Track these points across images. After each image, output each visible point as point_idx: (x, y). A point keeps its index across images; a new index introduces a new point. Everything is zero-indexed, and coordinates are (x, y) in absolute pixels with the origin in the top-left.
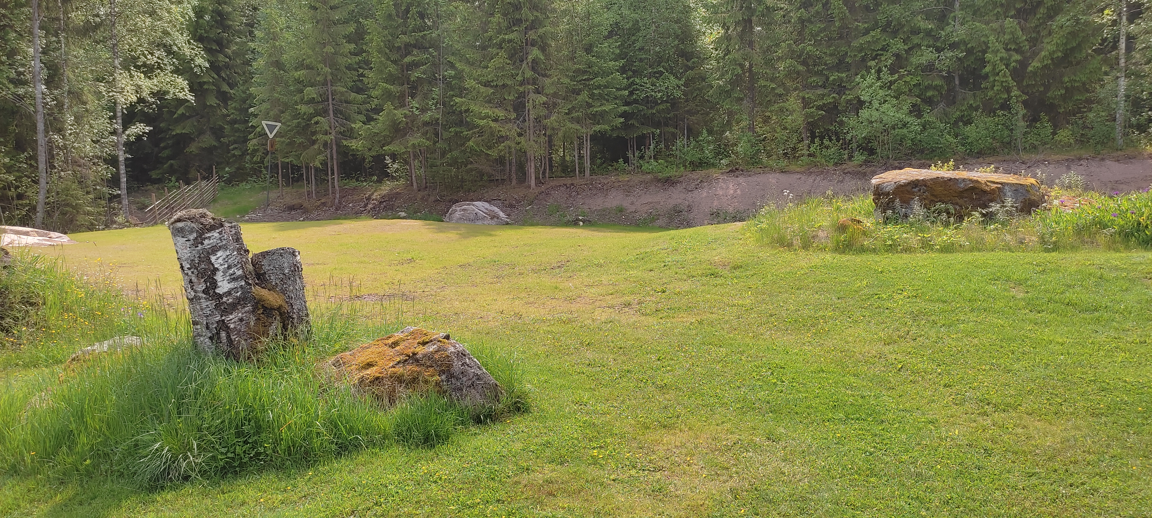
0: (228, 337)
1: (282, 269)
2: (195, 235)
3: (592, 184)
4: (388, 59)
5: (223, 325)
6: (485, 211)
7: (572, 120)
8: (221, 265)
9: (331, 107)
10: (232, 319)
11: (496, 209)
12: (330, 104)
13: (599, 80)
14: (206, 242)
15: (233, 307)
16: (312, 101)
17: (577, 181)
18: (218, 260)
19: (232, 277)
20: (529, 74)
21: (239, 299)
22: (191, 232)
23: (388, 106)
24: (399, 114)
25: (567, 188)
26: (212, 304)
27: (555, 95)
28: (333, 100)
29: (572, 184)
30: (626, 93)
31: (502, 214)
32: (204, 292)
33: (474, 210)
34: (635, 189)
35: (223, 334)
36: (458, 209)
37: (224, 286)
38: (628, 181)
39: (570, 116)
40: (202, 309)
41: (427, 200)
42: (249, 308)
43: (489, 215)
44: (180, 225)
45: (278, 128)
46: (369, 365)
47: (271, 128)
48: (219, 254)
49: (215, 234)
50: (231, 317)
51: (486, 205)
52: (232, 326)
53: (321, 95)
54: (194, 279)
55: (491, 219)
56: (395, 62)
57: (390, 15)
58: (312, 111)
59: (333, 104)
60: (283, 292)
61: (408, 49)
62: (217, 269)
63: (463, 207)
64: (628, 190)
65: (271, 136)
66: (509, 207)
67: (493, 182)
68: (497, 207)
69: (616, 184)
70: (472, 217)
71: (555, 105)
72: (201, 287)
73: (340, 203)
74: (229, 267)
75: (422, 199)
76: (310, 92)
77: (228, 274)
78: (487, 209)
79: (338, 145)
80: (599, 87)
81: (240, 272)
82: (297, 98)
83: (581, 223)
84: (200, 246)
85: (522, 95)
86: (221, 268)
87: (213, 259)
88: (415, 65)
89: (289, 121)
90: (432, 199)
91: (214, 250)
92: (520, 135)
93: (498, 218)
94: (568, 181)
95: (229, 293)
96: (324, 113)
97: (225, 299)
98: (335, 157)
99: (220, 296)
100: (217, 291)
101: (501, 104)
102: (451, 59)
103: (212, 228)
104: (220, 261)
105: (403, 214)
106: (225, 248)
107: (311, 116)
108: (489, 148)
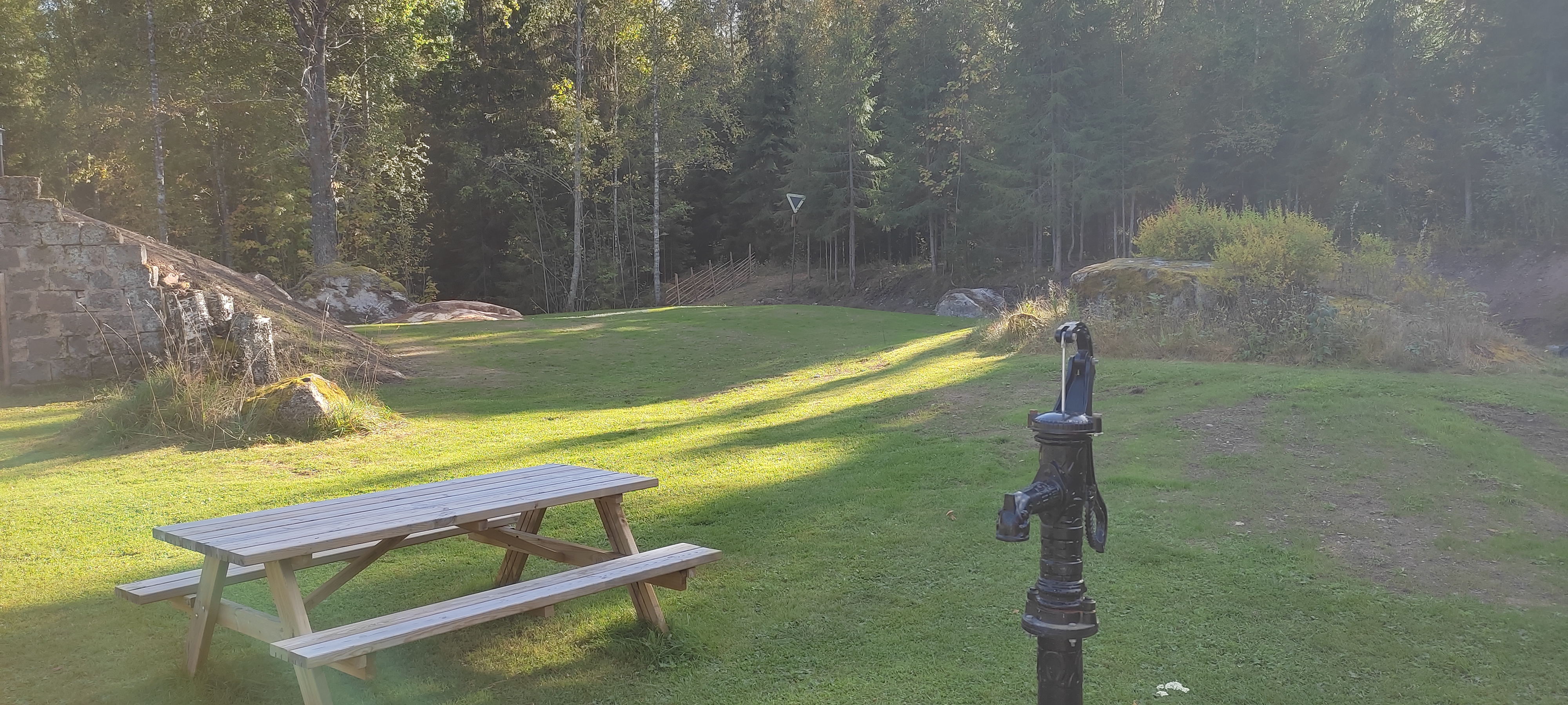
6: (981, 300)
9: (851, 175)
12: (851, 173)
28: (854, 167)
33: (964, 299)
43: (982, 305)
45: (802, 201)
47: (796, 200)
51: (989, 293)
53: (840, 163)
55: (984, 310)
59: (853, 172)
63: (956, 295)
65: (795, 211)
70: (960, 306)
78: (985, 298)
89: (812, 192)
96: (845, 182)
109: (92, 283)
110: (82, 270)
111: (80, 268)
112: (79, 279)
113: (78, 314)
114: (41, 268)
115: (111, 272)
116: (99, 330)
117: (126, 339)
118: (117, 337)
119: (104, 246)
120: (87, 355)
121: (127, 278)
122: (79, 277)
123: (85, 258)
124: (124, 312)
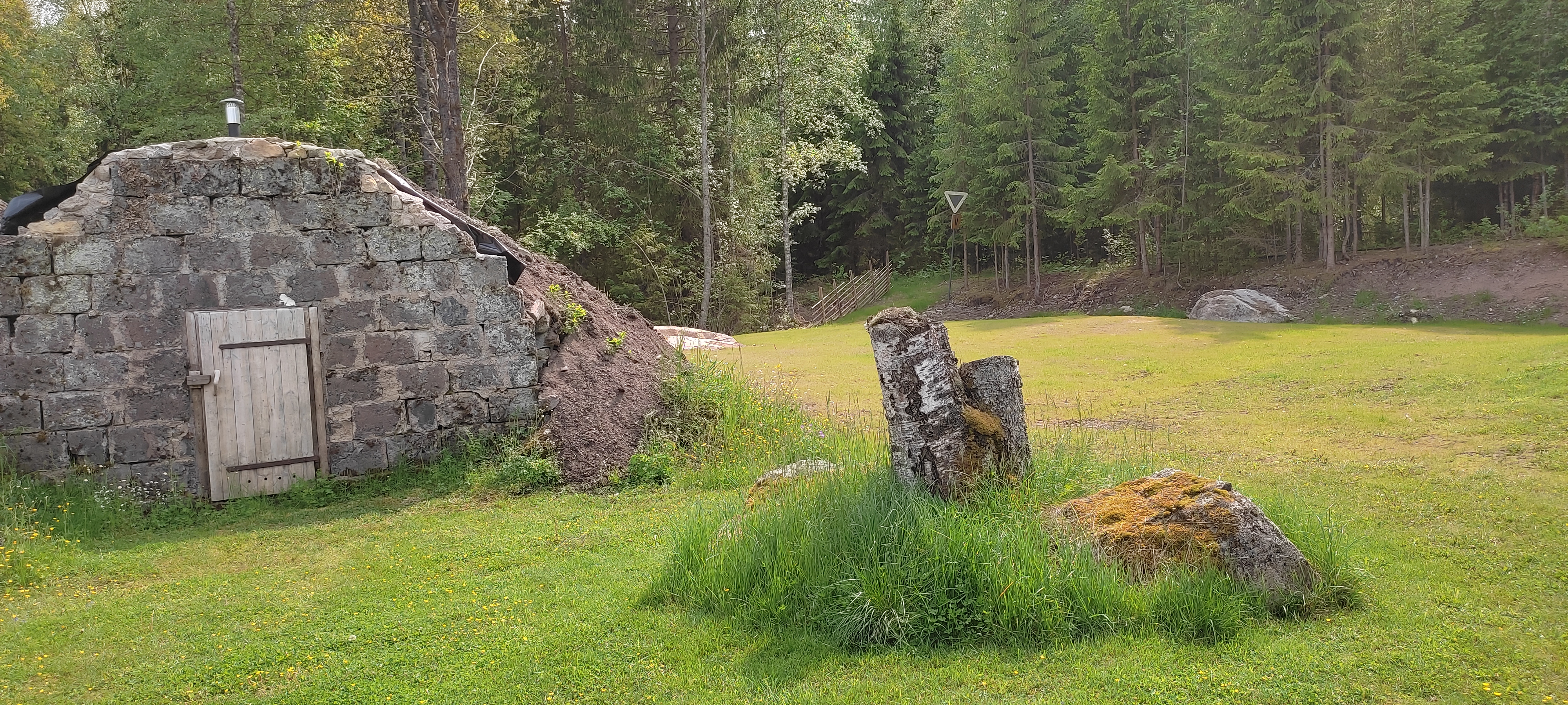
0: (934, 468)
1: (997, 384)
2: (898, 339)
3: (1433, 259)
4: (1111, 95)
5: (927, 453)
6: (1252, 302)
7: (1400, 161)
8: (927, 378)
9: (1031, 167)
10: (939, 445)
11: (1269, 300)
12: (1031, 164)
13: (1447, 96)
14: (910, 348)
15: (939, 432)
16: (1007, 161)
17: (1408, 254)
18: (923, 370)
19: (939, 393)
20: (1327, 96)
21: (946, 420)
22: (894, 336)
23: (1110, 160)
24: (1124, 169)
25: (1389, 265)
26: (914, 426)
27: (1370, 124)
28: (1034, 157)
29: (1399, 260)
30: (1497, 111)
31: (1278, 307)
32: (906, 410)
33: (1235, 302)
34: (1513, 265)
35: (928, 465)
36: (1210, 300)
37: (929, 404)
38: (1500, 252)
39: (1395, 156)
40: (904, 432)
41: (1162, 289)
42: (958, 433)
43: (1259, 308)
44: (881, 327)
45: (963, 199)
46: (1114, 518)
47: (956, 199)
48: (925, 363)
49: (921, 338)
50: (937, 443)
51: (1254, 294)
52: (938, 455)
53: (1019, 153)
54: (895, 394)
55: (1262, 314)
56: (1119, 99)
57: (1114, 36)
58: (1007, 174)
59: (1034, 163)
60: (999, 413)
61: (1138, 79)
62: (922, 383)
63: (1218, 298)
64: (1499, 266)
65: (955, 210)
66: (1289, 296)
67: (1264, 259)
68: (1271, 296)
69: (1478, 258)
70: (1231, 311)
71: (1369, 140)
72: (903, 404)
73: (1041, 294)
74: (936, 381)
75: (1156, 286)
76: (1006, 149)
77: (934, 389)
78: (1254, 300)
79: (1039, 217)
80: (1447, 106)
81: (947, 387)
82: (988, 159)
83: (1414, 320)
84: (903, 353)
85: (1315, 129)
86: (927, 381)
87: (918, 369)
88: (1148, 101)
89: (978, 189)
90: (1170, 286)
91: (919, 358)
92: (1310, 188)
93: (1272, 313)
94: (1392, 255)
95: (935, 413)
96: (1023, 175)
97: (930, 421)
98: (1035, 234)
99: (925, 417)
100: (922, 410)
101: (1280, 145)
102: (1204, 86)
103: (917, 331)
104: (926, 372)
105: (1128, 308)
106: (931, 356)
107: (1006, 181)
108: (1260, 210)
109: (439, 318)
110: (424, 299)
111: (421, 295)
112: (421, 311)
113: (420, 365)
114: (368, 297)
115: (465, 299)
116: (451, 388)
117: (487, 400)
118: (475, 396)
119: (455, 261)
120: (436, 426)
121: (487, 307)
122: (422, 309)
123: (429, 281)
124: (485, 359)
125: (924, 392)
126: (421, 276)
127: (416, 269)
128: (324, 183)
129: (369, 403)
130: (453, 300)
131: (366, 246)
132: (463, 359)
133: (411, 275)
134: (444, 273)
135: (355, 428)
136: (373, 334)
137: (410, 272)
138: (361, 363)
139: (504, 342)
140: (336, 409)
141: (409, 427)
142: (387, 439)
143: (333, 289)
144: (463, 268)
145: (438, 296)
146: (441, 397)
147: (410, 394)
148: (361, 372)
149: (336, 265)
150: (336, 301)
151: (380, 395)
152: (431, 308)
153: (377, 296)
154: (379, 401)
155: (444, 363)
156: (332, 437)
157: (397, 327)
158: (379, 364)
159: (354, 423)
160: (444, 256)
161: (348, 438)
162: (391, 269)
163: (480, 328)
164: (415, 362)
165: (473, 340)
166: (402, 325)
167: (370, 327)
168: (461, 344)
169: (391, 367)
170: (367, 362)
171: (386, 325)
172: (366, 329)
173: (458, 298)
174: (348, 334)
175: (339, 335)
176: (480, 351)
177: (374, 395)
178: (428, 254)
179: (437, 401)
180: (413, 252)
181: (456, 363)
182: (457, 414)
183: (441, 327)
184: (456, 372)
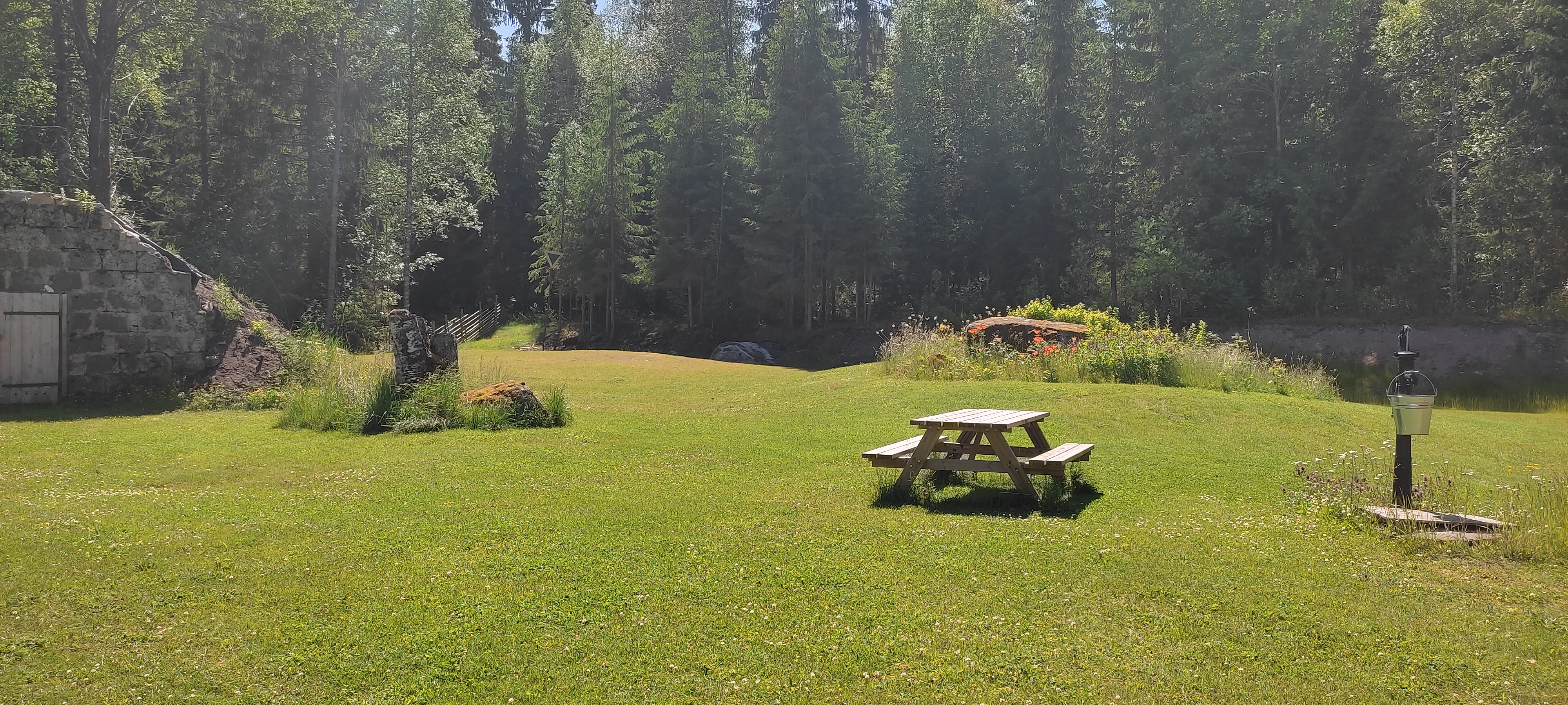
1: (444, 343)
2: (399, 321)
6: (751, 351)
8: (411, 338)
9: (612, 236)
11: (764, 351)
14: (405, 325)
15: (415, 361)
18: (410, 335)
19: (416, 345)
21: (419, 357)
22: (397, 320)
26: (405, 358)
28: (615, 231)
31: (768, 356)
32: (401, 351)
33: (738, 350)
36: (723, 348)
37: (412, 349)
40: (400, 360)
42: (424, 362)
43: (754, 356)
44: (392, 316)
47: (553, 257)
48: (411, 332)
49: (409, 322)
50: (414, 365)
51: (755, 346)
53: (603, 226)
54: (398, 345)
55: (755, 360)
58: (592, 241)
60: (444, 356)
62: (409, 340)
63: (727, 347)
65: (553, 266)
66: (777, 347)
68: (766, 348)
70: (735, 357)
72: (401, 348)
74: (415, 340)
77: (414, 343)
81: (421, 343)
84: (401, 328)
86: (411, 340)
87: (407, 334)
91: (408, 330)
93: (763, 360)
95: (414, 353)
96: (605, 244)
97: (411, 356)
98: (612, 290)
99: (410, 354)
100: (408, 351)
103: (408, 319)
106: (414, 329)
107: (591, 247)
109: (145, 306)
110: (136, 294)
111: (135, 292)
112: (134, 302)
113: (130, 334)
114: (100, 290)
115: (163, 297)
116: (149, 349)
117: (172, 358)
118: (164, 355)
119: (158, 274)
120: (138, 371)
121: (176, 303)
122: (134, 300)
123: (140, 284)
124: (172, 333)
125: (409, 344)
126: (135, 281)
127: (133, 276)
128: (78, 222)
129: (97, 353)
130: (155, 297)
131: (102, 260)
132: (159, 332)
133: (129, 280)
134: (150, 280)
135: (86, 368)
136: (102, 313)
137: (128, 278)
138: (93, 329)
139: (186, 324)
140: (75, 355)
141: (120, 370)
142: (106, 376)
143: (79, 285)
144: (163, 278)
145: (145, 293)
146: (142, 354)
147: (122, 350)
148: (92, 335)
149: (82, 270)
150: (80, 292)
151: (104, 350)
152: (141, 300)
153: (106, 291)
154: (103, 353)
155: (146, 334)
156: (72, 372)
157: (118, 310)
158: (105, 331)
159: (86, 365)
160: (151, 270)
161: (82, 374)
162: (116, 275)
163: (171, 314)
164: (127, 331)
165: (166, 321)
166: (121, 309)
167: (100, 309)
168: (157, 323)
169: (112, 334)
170: (97, 329)
171: (111, 308)
172: (97, 309)
173: (158, 295)
174: (87, 312)
175: (81, 311)
176: (170, 328)
177: (100, 349)
178: (141, 268)
179: (139, 356)
180: (131, 266)
181: (153, 334)
182: (153, 364)
183: (145, 312)
184: (152, 340)
